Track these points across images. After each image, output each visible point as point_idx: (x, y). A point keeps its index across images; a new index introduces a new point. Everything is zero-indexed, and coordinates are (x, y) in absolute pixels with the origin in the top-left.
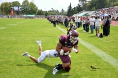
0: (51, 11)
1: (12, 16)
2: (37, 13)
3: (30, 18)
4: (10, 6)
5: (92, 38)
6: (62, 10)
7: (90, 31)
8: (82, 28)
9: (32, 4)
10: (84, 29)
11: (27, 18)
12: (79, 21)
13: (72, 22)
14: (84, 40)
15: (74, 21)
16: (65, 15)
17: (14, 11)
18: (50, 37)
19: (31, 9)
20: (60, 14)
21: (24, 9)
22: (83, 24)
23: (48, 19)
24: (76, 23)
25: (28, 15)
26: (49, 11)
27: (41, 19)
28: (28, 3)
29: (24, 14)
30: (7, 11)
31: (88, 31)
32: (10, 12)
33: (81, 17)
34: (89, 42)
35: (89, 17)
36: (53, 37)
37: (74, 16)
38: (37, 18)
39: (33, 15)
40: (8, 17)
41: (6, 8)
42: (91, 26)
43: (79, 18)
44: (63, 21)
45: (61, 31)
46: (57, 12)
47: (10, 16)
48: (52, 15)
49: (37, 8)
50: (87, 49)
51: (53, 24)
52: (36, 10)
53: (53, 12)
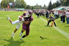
0: (36, 6)
1: (8, 9)
2: (25, 8)
3: (21, 11)
4: (7, 3)
5: (68, 27)
6: (45, 5)
7: (66, 22)
8: (59, 19)
9: (23, 1)
10: (61, 20)
11: (18, 11)
13: (51, 14)
14: (61, 29)
15: (53, 14)
16: (46, 9)
17: (9, 6)
18: (34, 25)
19: (22, 4)
20: (43, 8)
21: (17, 5)
22: (60, 16)
24: (55, 15)
25: (19, 9)
26: (34, 6)
29: (16, 8)
30: (5, 6)
32: (7, 6)
33: (59, 11)
34: (66, 31)
35: (65, 11)
37: (54, 10)
38: (25, 11)
39: (23, 9)
40: (5, 10)
41: (4, 4)
42: (67, 18)
44: (45, 14)
45: (43, 21)
46: (41, 6)
47: (6, 9)
48: (36, 9)
49: (26, 4)
50: (63, 36)
51: (37, 16)
52: (25, 5)
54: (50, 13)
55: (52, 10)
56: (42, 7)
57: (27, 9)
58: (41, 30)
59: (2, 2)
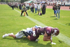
7: (35, 12)
8: (30, 10)
10: (31, 11)
12: (28, 6)
14: (31, 17)
15: (25, 6)
16: (19, 2)
18: (10, 16)
23: (8, 4)
24: (26, 7)
27: (4, 4)
31: (33, 12)
33: (29, 3)
34: (35, 18)
36: (12, 16)
38: (1, 4)
42: (35, 9)
43: (28, 4)
44: (18, 6)
45: (17, 12)
48: (11, 2)
50: (33, 22)
53: (12, 0)
54: (22, 6)
55: (24, 3)
58: (16, 19)
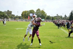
0: (56, 17)
1: (29, 20)
2: (46, 18)
4: (28, 13)
6: (65, 16)
9: (43, 12)
16: (67, 19)
17: (30, 17)
18: (55, 36)
19: (42, 15)
20: (64, 19)
23: (54, 22)
26: (55, 17)
27: (49, 22)
28: (40, 11)
30: (26, 17)
32: (27, 17)
36: (57, 36)
38: (46, 22)
39: (43, 20)
40: (26, 21)
41: (25, 15)
44: (66, 24)
45: (64, 32)
46: (61, 17)
47: (27, 20)
48: (57, 19)
49: (46, 14)
52: (45, 16)
53: (58, 17)
56: (63, 17)
57: (48, 19)
58: (62, 41)
59: (23, 13)
